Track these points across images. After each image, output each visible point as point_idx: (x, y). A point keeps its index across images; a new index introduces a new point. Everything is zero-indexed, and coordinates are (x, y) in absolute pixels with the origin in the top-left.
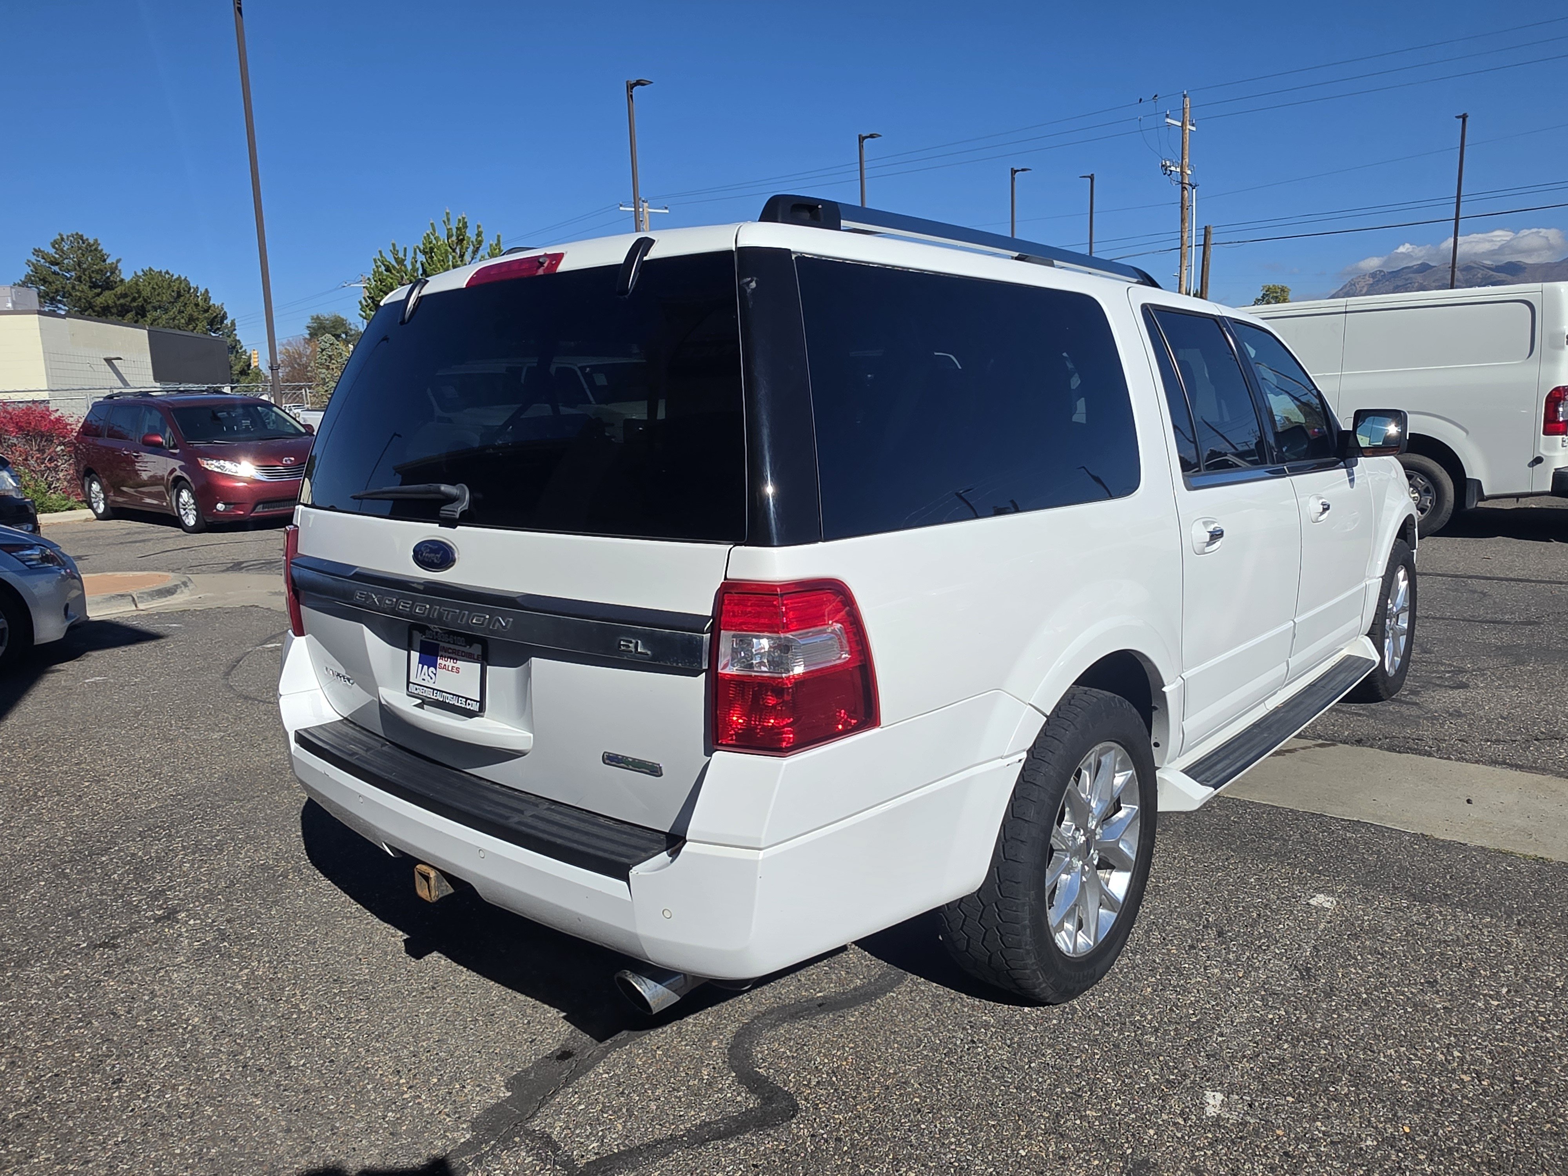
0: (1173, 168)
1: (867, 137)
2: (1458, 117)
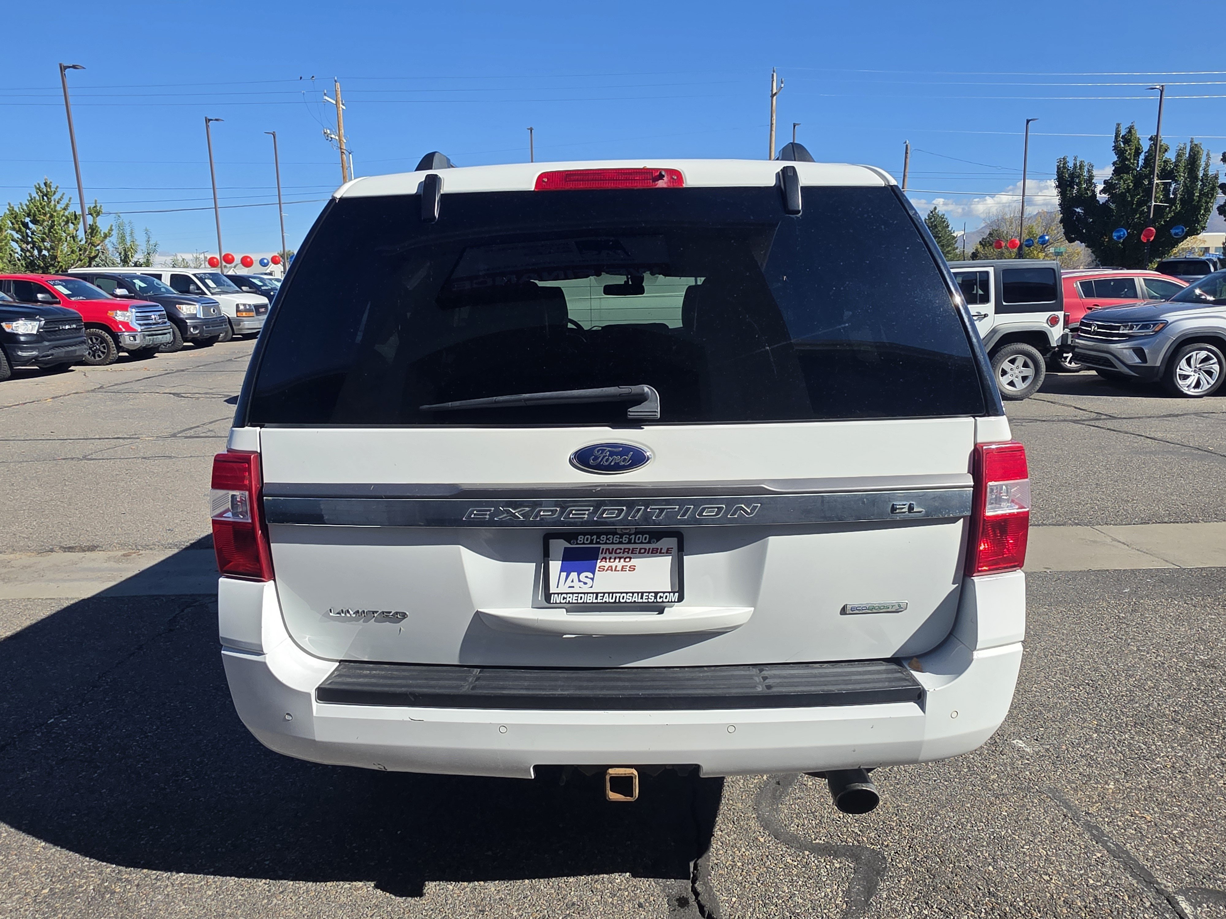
0: (333, 136)
1: (69, 67)
2: (528, 129)
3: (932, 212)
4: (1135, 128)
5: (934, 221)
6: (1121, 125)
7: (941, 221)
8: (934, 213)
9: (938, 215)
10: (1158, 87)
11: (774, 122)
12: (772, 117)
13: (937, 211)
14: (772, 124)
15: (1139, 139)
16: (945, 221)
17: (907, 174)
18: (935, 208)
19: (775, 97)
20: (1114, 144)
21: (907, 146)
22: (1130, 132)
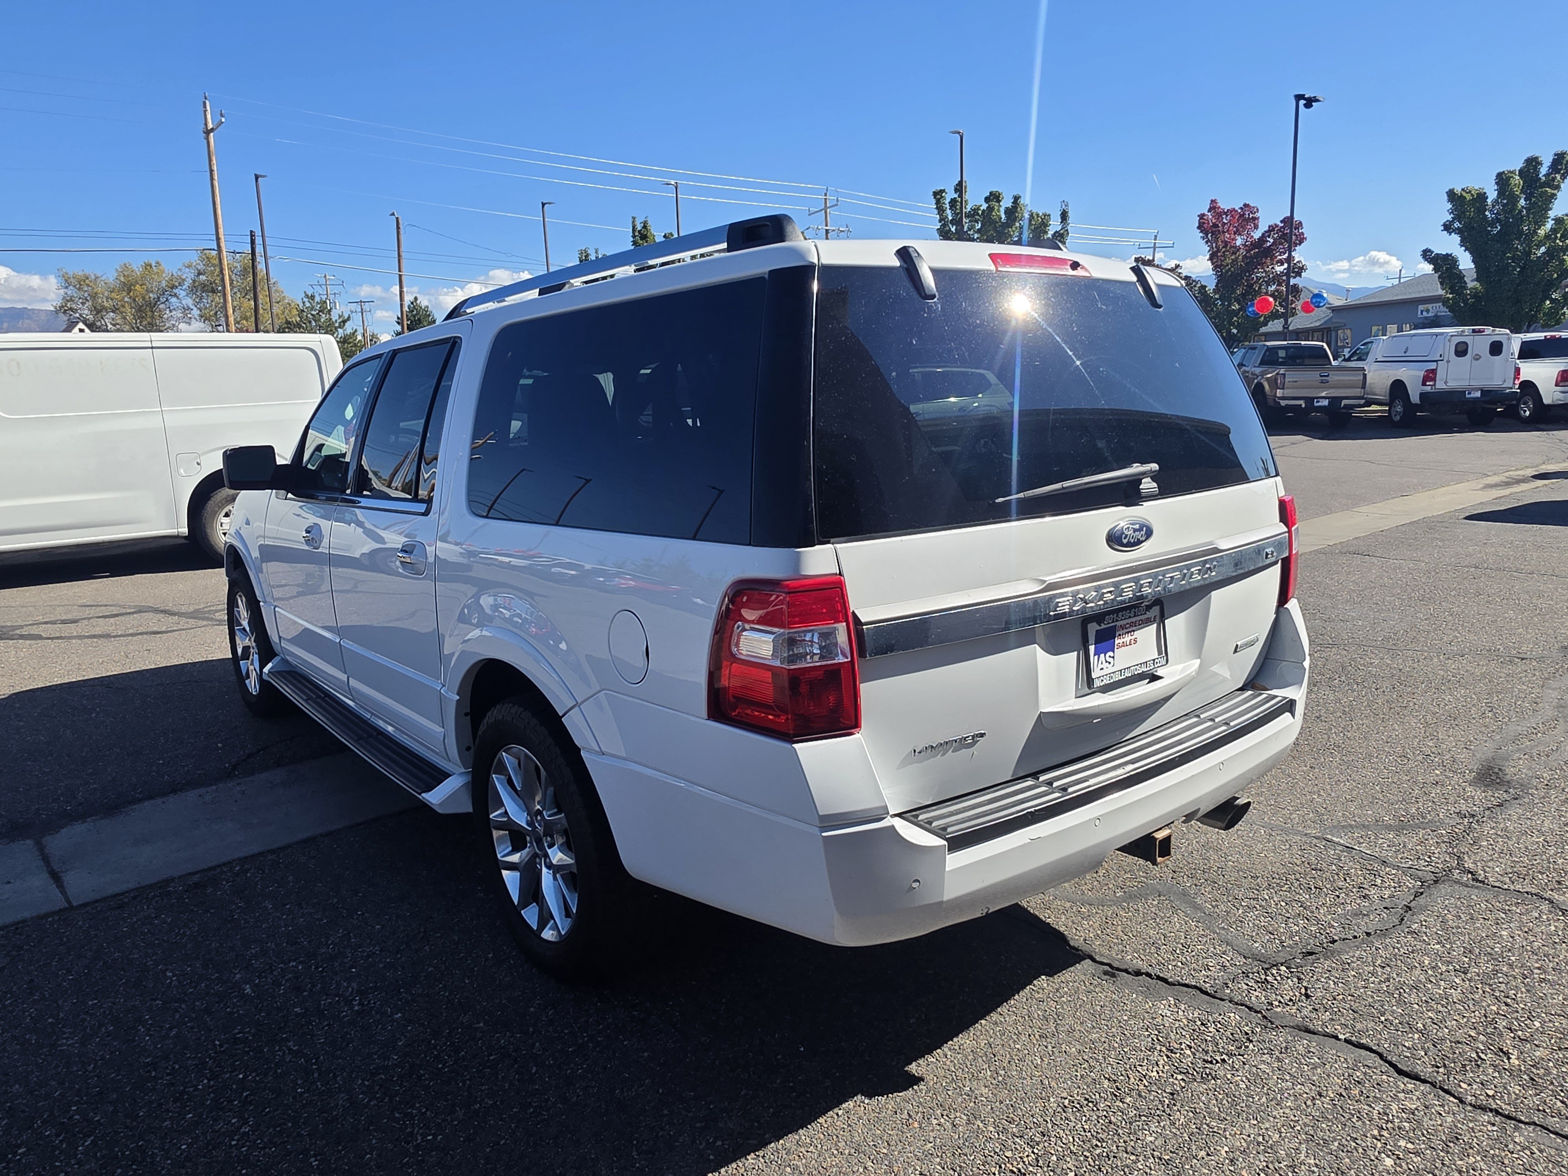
3: (412, 303)
4: (649, 222)
5: (417, 314)
6: (636, 219)
7: (426, 314)
8: (415, 304)
9: (421, 308)
10: (673, 183)
11: (215, 168)
12: (210, 160)
13: (418, 302)
14: (211, 171)
15: (654, 236)
16: (429, 315)
17: (403, 254)
18: (416, 299)
19: (212, 134)
20: (632, 239)
21: (397, 218)
22: (645, 227)
